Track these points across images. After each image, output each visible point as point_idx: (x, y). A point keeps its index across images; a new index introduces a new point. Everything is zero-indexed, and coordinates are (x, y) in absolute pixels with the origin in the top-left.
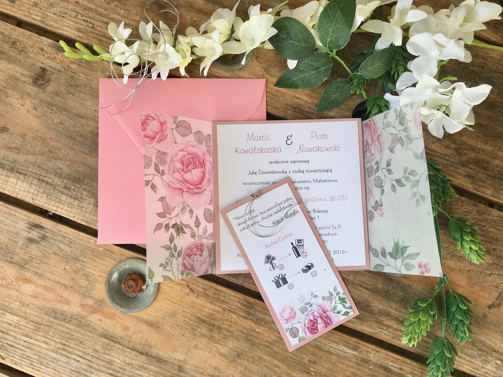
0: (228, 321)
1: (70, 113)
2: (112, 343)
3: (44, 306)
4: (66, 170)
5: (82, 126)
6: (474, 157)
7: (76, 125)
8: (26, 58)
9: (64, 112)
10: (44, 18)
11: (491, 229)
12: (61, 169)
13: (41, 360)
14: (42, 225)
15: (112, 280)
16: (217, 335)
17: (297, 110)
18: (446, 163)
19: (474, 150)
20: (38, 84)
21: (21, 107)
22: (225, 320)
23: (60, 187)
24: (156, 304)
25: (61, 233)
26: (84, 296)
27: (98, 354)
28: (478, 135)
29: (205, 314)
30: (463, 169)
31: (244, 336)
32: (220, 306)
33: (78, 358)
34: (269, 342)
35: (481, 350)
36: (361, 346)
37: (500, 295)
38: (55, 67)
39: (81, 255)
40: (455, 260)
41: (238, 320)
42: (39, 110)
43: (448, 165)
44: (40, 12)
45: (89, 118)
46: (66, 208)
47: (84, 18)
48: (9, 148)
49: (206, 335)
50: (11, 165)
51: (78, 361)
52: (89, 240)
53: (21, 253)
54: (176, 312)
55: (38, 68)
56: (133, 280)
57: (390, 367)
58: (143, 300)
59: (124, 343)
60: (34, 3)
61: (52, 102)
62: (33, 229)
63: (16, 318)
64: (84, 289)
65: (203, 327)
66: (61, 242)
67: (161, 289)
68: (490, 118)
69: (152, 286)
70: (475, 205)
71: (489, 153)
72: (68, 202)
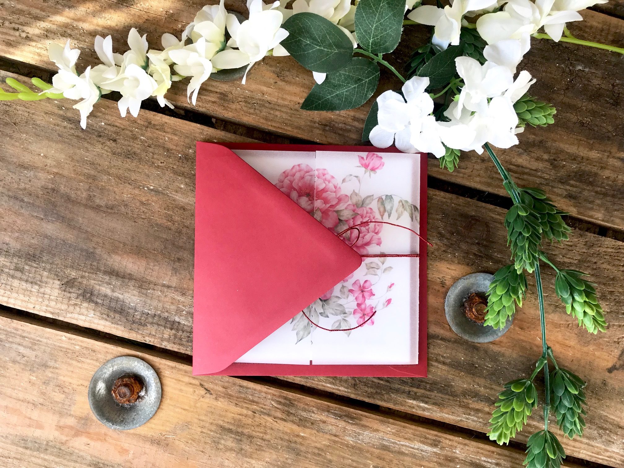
0: (261, 427)
1: (9, 163)
3: (9, 434)
4: (15, 245)
5: (30, 181)
6: (576, 170)
7: (20, 179)
11: (605, 266)
12: (7, 244)
15: (98, 389)
16: (248, 447)
17: (327, 128)
18: (538, 182)
19: (575, 159)
22: (258, 426)
23: (10, 269)
25: (18, 332)
26: (61, 414)
28: (579, 138)
29: (229, 421)
30: (562, 187)
31: (285, 444)
32: (248, 408)
34: (319, 449)
35: (602, 428)
36: (441, 440)
39: (51, 359)
40: (560, 313)
41: (275, 423)
43: (541, 184)
45: (37, 168)
46: (21, 297)
47: (13, 25)
49: (234, 448)
52: (60, 338)
54: (189, 422)
56: (126, 385)
57: (484, 463)
58: (143, 411)
64: (60, 405)
65: (228, 438)
66: (19, 344)
67: (165, 393)
68: (594, 113)
69: (153, 390)
70: (581, 236)
71: (596, 162)
72: (23, 289)
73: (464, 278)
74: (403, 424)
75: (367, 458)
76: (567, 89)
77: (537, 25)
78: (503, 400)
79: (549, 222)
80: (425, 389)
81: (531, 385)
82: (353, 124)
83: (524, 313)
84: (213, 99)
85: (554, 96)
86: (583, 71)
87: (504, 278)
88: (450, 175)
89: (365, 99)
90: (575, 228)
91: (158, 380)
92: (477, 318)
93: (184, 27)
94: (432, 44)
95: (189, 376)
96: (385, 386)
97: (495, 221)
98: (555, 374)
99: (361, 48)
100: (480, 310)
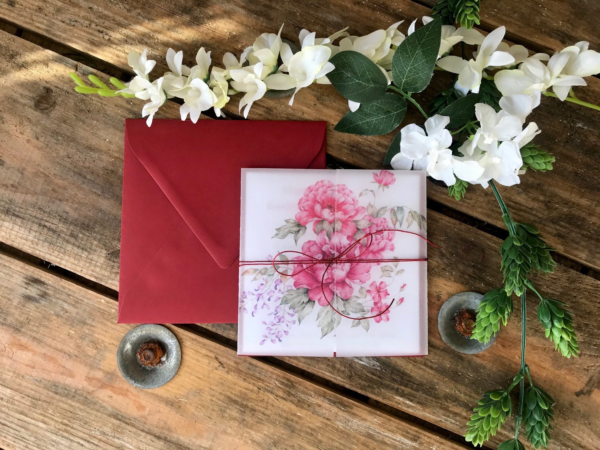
0: (263, 402)
1: (79, 144)
2: (123, 425)
3: (43, 378)
4: (73, 215)
5: (94, 161)
6: (567, 213)
7: (86, 159)
8: (27, 75)
9: (72, 143)
10: (50, 27)
11: (583, 301)
12: (67, 213)
13: (38, 442)
14: (43, 279)
15: (126, 350)
16: (250, 418)
17: (354, 149)
18: (532, 219)
19: (566, 204)
20: (41, 108)
21: (20, 136)
22: (261, 401)
23: (66, 235)
24: (178, 379)
25: (65, 291)
26: (91, 367)
27: (106, 438)
28: (573, 185)
29: (237, 394)
30: (553, 226)
31: (283, 420)
32: (254, 384)
33: (82, 442)
34: (312, 429)
35: (565, 445)
36: (421, 436)
37: (591, 379)
38: (62, 87)
39: (89, 318)
40: (539, 337)
41: (276, 401)
42: (42, 139)
43: (535, 221)
44: (45, 19)
45: (102, 151)
46: (72, 260)
47: (99, 28)
48: (4, 185)
49: (237, 418)
50: (7, 206)
51: (82, 445)
52: (99, 300)
53: (17, 313)
54: (201, 389)
55: (42, 88)
56: (151, 349)
58: (162, 374)
59: (138, 425)
60: (38, 8)
61: (58, 131)
62: (31, 285)
63: (9, 391)
64: (92, 359)
65: (234, 408)
66: (64, 301)
67: (184, 361)
68: (588, 166)
69: (173, 357)
70: (565, 271)
71: (586, 208)
72: (74, 254)
73: (458, 295)
74: (389, 417)
75: (353, 443)
76: (567, 142)
77: (547, 85)
78: (482, 406)
79: (538, 255)
80: (412, 389)
81: (507, 396)
82: (377, 149)
83: (507, 333)
84: (260, 112)
85: (555, 147)
86: (583, 128)
87: (493, 299)
88: (456, 203)
89: (391, 128)
90: (561, 264)
91: (179, 349)
92: (465, 332)
93: (244, 47)
94: (454, 89)
95: (207, 349)
96: (377, 381)
97: (491, 248)
98: (529, 390)
99: (394, 86)
100: (469, 324)
